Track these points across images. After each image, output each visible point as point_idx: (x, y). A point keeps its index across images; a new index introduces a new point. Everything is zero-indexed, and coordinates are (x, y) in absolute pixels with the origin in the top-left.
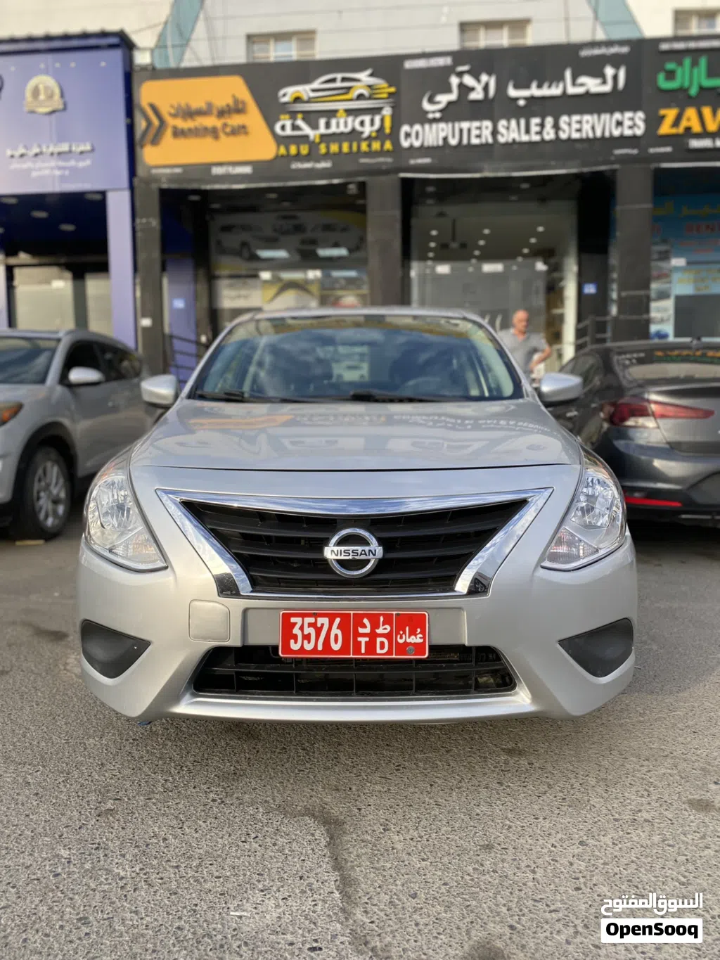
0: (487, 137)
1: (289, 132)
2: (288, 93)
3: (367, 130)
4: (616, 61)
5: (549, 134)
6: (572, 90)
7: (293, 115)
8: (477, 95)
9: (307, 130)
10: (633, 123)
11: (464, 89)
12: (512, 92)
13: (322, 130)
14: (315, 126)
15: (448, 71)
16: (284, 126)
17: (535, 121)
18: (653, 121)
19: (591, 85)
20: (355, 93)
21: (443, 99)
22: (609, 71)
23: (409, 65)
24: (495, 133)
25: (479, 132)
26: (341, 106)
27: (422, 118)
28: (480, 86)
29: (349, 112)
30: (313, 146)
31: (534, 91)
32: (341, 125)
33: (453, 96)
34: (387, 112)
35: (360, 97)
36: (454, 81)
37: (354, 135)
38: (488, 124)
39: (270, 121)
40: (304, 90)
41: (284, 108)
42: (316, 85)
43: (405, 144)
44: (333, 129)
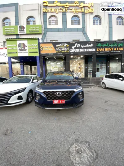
0: (79, 51)
1: (57, 50)
3: (66, 50)
5: (85, 51)
6: (88, 46)
7: (58, 48)
8: (78, 46)
9: (59, 50)
10: (94, 50)
12: (82, 46)
13: (61, 50)
14: (60, 49)
17: (84, 49)
18: (96, 50)
20: (64, 46)
21: (74, 47)
22: (92, 44)
23: (70, 43)
24: (80, 50)
26: (63, 47)
27: (72, 49)
29: (64, 48)
30: (60, 51)
31: (84, 46)
32: (63, 49)
33: (75, 46)
34: (68, 48)
35: (65, 46)
36: (75, 45)
38: (79, 50)
39: (55, 49)
40: (59, 45)
42: (60, 45)
43: (70, 51)
44: (62, 50)
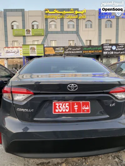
2: (56, 49)
4: (80, 48)
10: (81, 52)
11: (69, 49)
12: (73, 49)
14: (58, 51)
15: (68, 48)
16: (56, 51)
17: (74, 52)
18: (83, 52)
19: (78, 49)
23: (65, 47)
25: (70, 52)
27: (66, 51)
28: (70, 49)
30: (58, 53)
32: (60, 51)
37: (61, 52)
39: (55, 51)
40: (57, 49)
41: (56, 50)
43: (65, 53)
